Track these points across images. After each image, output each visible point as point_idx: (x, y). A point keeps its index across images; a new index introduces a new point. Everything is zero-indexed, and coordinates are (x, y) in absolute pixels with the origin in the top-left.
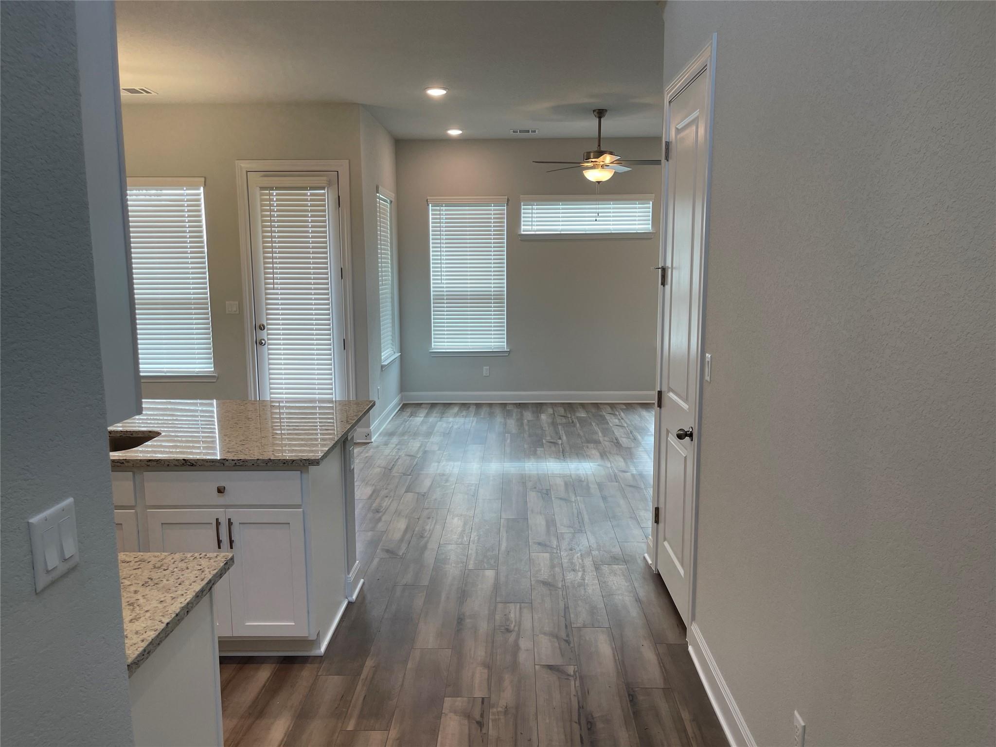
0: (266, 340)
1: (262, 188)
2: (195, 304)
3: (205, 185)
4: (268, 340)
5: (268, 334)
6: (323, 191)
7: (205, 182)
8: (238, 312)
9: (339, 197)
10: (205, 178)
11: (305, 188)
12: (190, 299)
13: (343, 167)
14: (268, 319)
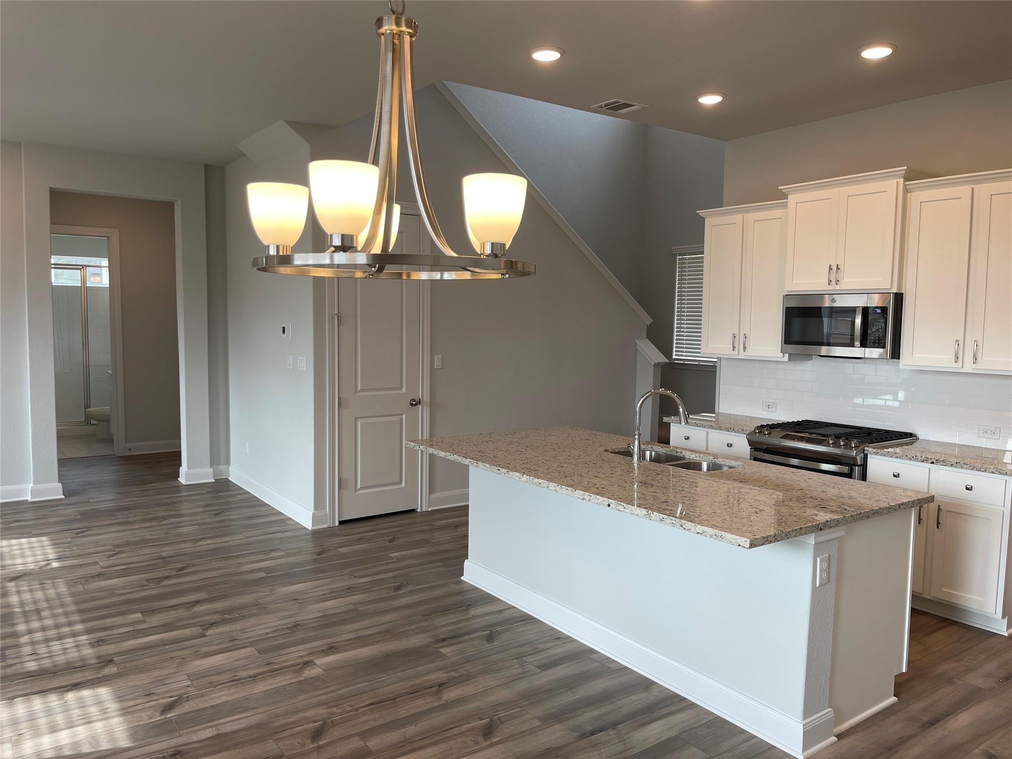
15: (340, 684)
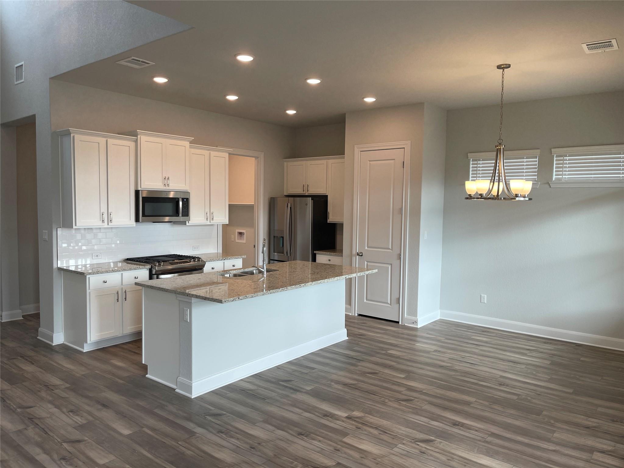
15: (364, 405)
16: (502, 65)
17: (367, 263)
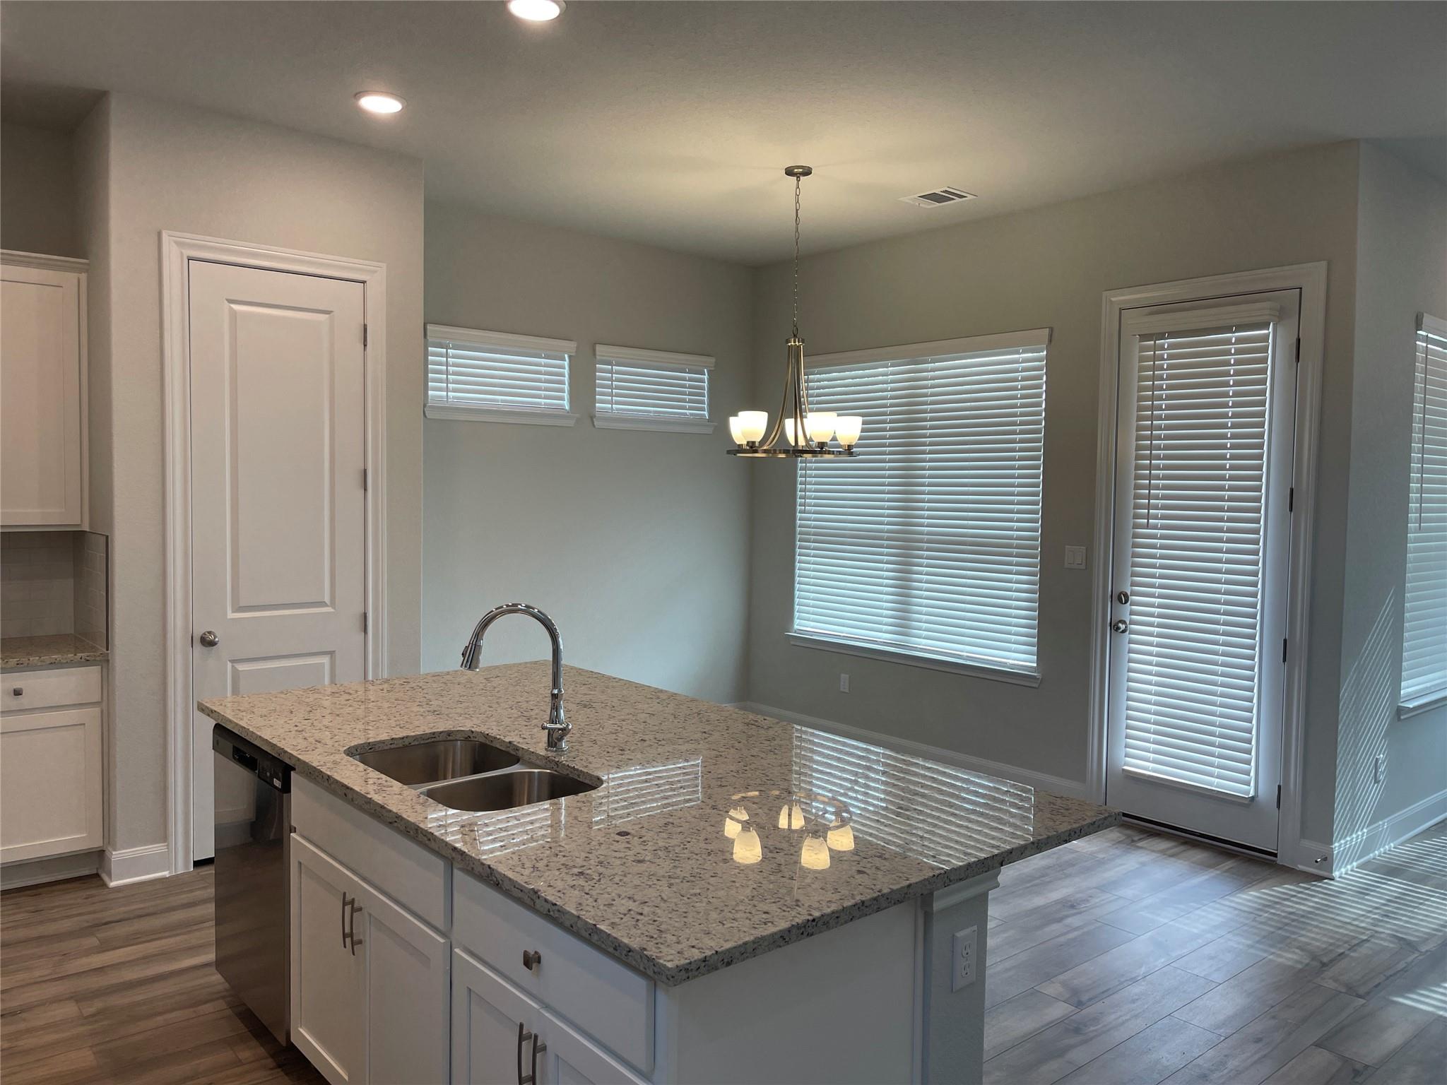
0: (1128, 623)
1: (1144, 337)
2: (1018, 547)
3: (1050, 341)
4: (1130, 624)
5: (1132, 613)
6: (1266, 332)
7: (1051, 336)
8: (1083, 567)
9: (1299, 340)
10: (1052, 330)
11: (1228, 329)
12: (1011, 538)
13: (1313, 277)
14: (1133, 584)
16: (798, 167)
17: (233, 666)
